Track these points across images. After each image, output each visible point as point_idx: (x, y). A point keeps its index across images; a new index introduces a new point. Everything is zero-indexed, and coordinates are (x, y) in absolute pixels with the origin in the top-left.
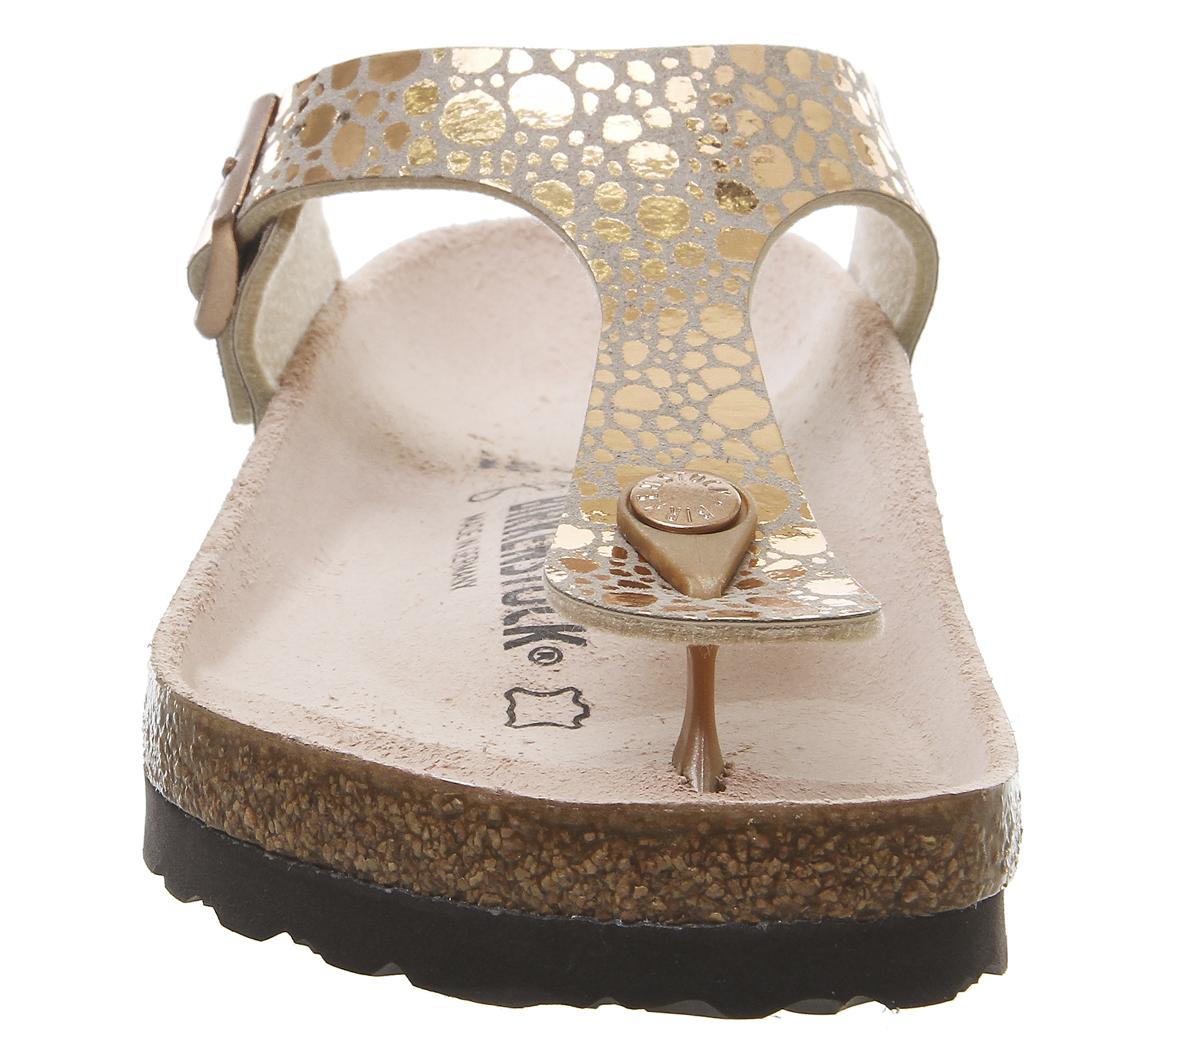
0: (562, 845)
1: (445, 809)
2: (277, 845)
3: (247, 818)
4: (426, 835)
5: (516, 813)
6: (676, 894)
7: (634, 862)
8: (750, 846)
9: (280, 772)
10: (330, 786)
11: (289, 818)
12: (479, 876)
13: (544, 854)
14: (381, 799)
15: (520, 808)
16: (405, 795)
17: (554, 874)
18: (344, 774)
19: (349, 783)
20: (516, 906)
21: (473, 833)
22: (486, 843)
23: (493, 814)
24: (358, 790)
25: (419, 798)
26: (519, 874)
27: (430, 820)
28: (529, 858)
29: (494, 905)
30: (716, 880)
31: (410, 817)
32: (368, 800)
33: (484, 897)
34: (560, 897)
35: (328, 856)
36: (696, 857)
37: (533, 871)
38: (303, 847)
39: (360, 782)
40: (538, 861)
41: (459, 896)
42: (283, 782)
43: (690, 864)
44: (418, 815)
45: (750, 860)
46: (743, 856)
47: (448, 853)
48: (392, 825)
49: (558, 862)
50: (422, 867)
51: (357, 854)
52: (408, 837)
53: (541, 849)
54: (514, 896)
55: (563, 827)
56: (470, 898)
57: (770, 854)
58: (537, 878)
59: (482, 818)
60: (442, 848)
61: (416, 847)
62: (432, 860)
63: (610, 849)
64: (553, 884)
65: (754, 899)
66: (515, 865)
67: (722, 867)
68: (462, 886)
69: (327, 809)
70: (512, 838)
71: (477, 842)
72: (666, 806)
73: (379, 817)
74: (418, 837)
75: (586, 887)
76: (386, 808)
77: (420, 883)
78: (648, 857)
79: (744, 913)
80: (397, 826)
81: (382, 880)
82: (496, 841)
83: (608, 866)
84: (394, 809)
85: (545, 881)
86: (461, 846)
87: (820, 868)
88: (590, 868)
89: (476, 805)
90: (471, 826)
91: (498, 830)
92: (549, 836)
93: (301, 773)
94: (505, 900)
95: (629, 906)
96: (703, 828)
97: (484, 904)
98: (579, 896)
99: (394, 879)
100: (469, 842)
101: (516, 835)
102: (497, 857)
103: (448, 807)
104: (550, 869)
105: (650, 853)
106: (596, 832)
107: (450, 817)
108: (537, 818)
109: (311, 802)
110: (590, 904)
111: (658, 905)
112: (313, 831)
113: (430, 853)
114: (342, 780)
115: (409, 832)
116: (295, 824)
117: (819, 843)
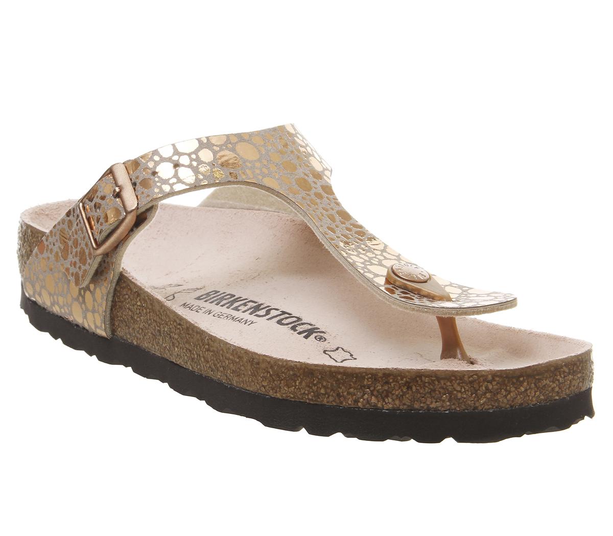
0: (513, 384)
1: (470, 379)
2: (391, 406)
3: (374, 400)
4: (463, 390)
5: (497, 376)
6: (547, 392)
7: (535, 385)
8: (564, 372)
9: (391, 381)
10: (417, 381)
11: (397, 396)
12: (484, 400)
13: (508, 388)
14: (442, 382)
15: (499, 374)
16: (453, 378)
17: (511, 394)
18: (424, 376)
19: (427, 379)
20: (496, 407)
21: (482, 386)
22: (487, 388)
23: (490, 377)
24: (431, 380)
25: (459, 378)
26: (499, 396)
27: (464, 384)
28: (503, 390)
29: (489, 409)
30: (557, 385)
31: (455, 385)
32: (437, 383)
33: (486, 407)
34: (513, 401)
35: (416, 406)
36: (551, 379)
37: (504, 394)
38: (404, 404)
39: (432, 377)
40: (506, 390)
41: (476, 408)
42: (392, 385)
43: (550, 382)
44: (459, 384)
45: (565, 377)
46: (563, 376)
47: (472, 394)
48: (448, 390)
49: (513, 389)
50: (461, 401)
51: (432, 402)
52: (455, 392)
53: (507, 386)
54: (496, 404)
55: (513, 377)
56: (480, 408)
57: (569, 373)
58: (506, 396)
59: (485, 380)
60: (470, 393)
61: (459, 395)
62: (465, 398)
63: (528, 382)
64: (511, 397)
65: (566, 389)
66: (498, 393)
67: (558, 380)
68: (477, 404)
69: (417, 389)
70: (496, 385)
71: (484, 388)
72: (542, 364)
73: (442, 388)
74: (460, 391)
75: (521, 396)
76: (445, 384)
77: (459, 407)
78: (539, 382)
79: (563, 395)
80: (450, 390)
81: (443, 409)
82: (490, 387)
83: (528, 388)
84: (449, 384)
85: (509, 397)
86: (477, 391)
87: (579, 375)
88: (523, 389)
89: (483, 376)
90: (481, 384)
91: (491, 383)
92: (509, 382)
93: (402, 380)
94: (493, 406)
95: (534, 399)
96: (552, 369)
97: (485, 409)
98: (519, 400)
99: (448, 408)
100: (481, 389)
101: (498, 383)
102: (491, 392)
103: (471, 379)
104: (510, 392)
105: (540, 380)
106: (523, 377)
107: (471, 382)
108: (505, 376)
109: (408, 388)
110: (522, 401)
111: (542, 397)
112: (410, 398)
113: (465, 396)
114: (423, 378)
115: (455, 390)
116: (400, 398)
117: (578, 367)
